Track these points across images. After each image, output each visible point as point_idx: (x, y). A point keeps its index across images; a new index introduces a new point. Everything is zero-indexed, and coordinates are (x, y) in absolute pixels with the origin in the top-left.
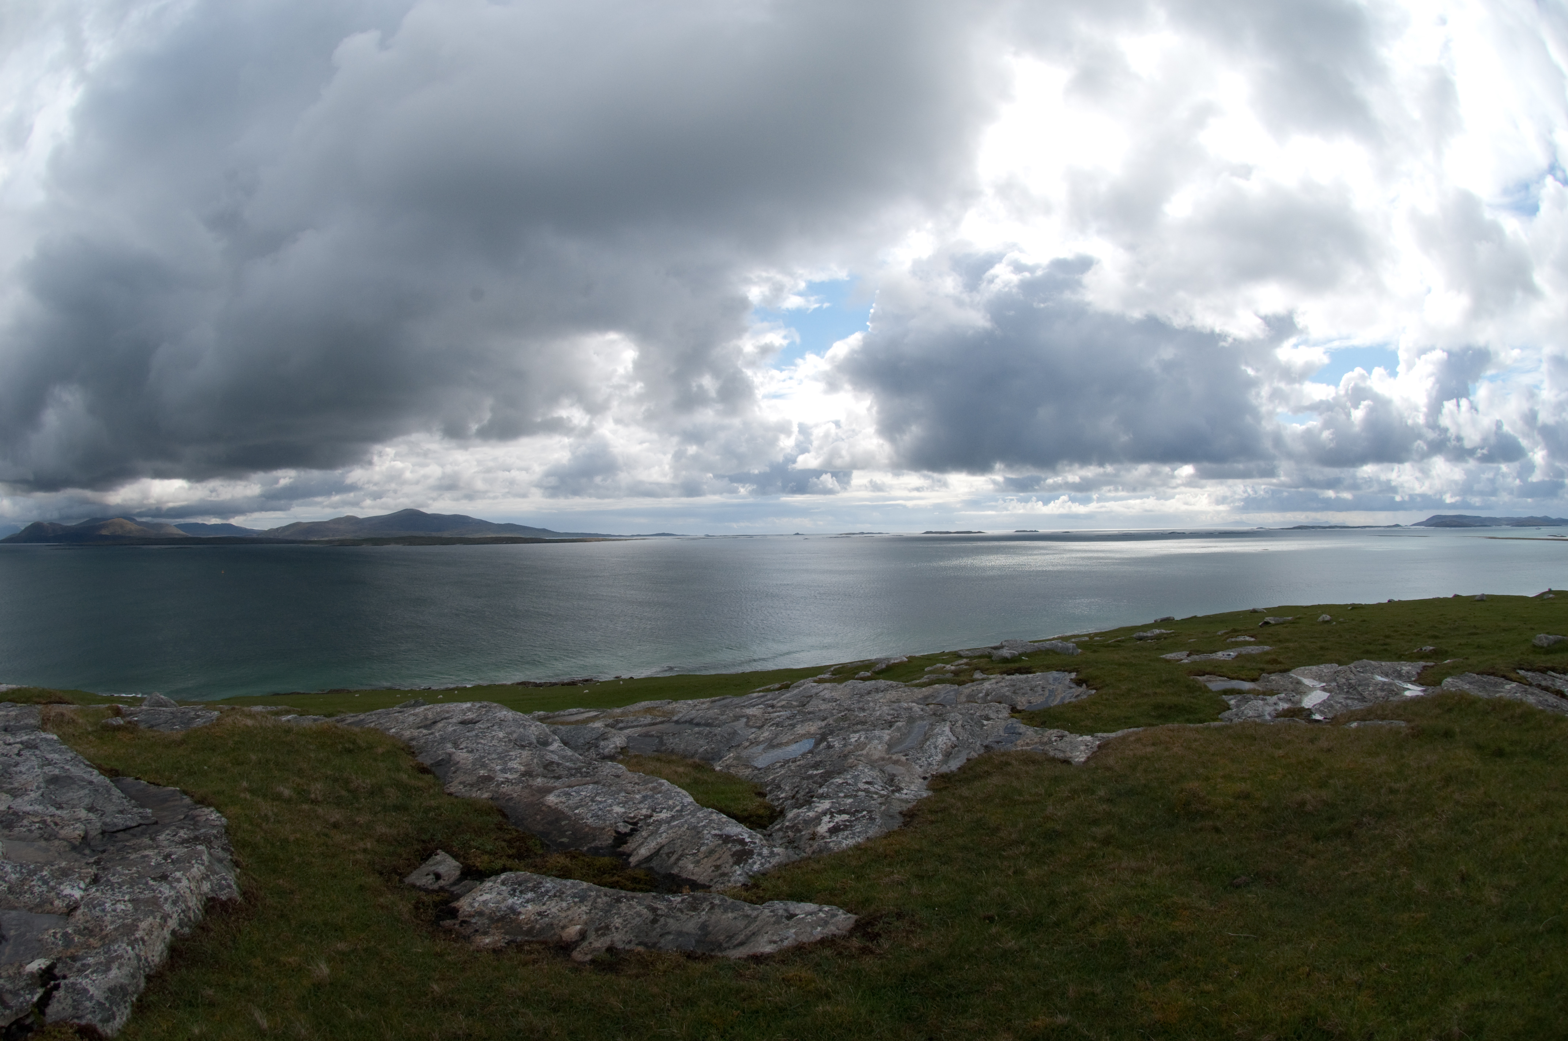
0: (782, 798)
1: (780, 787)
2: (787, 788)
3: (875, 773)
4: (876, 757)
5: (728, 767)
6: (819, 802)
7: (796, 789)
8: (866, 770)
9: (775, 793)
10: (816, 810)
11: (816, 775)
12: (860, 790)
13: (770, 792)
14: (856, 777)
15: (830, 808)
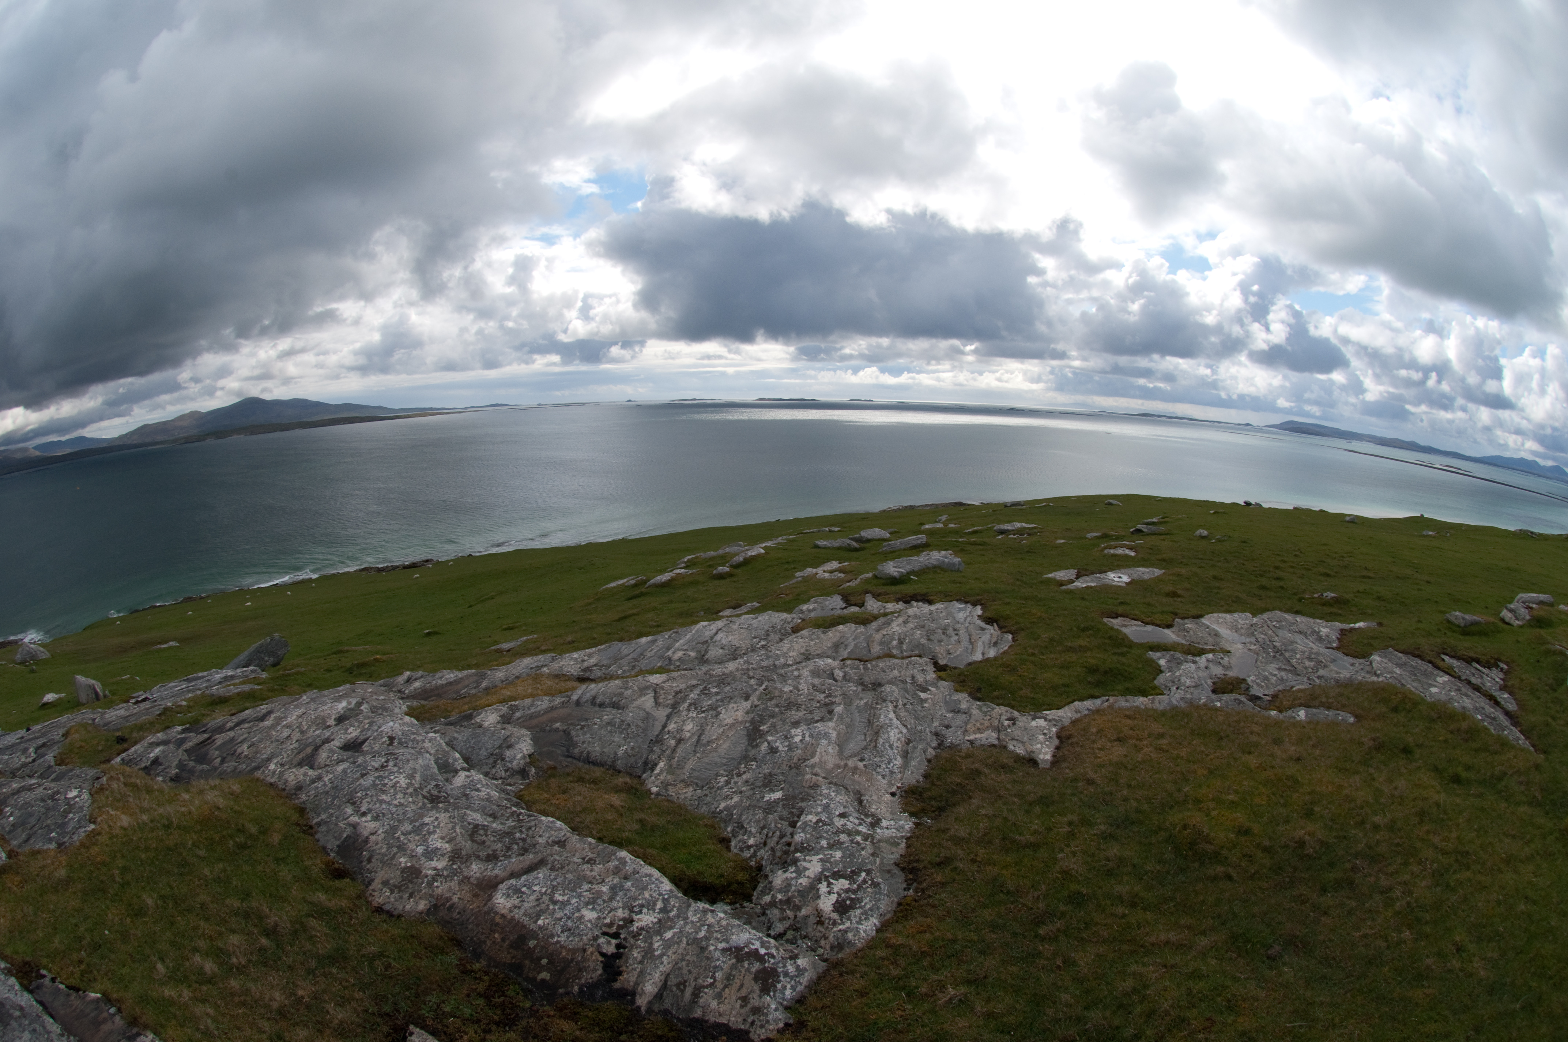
0: (751, 846)
1: (743, 827)
2: (753, 830)
3: (842, 798)
4: (830, 765)
5: (666, 785)
6: (805, 860)
7: (765, 831)
8: (833, 794)
9: (740, 837)
10: (807, 873)
11: (777, 802)
12: (838, 832)
13: (734, 834)
14: (826, 807)
15: (823, 870)
